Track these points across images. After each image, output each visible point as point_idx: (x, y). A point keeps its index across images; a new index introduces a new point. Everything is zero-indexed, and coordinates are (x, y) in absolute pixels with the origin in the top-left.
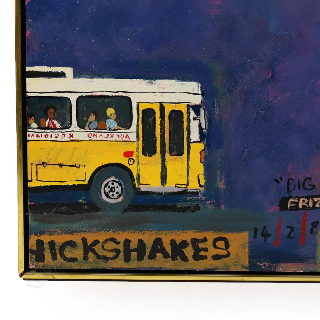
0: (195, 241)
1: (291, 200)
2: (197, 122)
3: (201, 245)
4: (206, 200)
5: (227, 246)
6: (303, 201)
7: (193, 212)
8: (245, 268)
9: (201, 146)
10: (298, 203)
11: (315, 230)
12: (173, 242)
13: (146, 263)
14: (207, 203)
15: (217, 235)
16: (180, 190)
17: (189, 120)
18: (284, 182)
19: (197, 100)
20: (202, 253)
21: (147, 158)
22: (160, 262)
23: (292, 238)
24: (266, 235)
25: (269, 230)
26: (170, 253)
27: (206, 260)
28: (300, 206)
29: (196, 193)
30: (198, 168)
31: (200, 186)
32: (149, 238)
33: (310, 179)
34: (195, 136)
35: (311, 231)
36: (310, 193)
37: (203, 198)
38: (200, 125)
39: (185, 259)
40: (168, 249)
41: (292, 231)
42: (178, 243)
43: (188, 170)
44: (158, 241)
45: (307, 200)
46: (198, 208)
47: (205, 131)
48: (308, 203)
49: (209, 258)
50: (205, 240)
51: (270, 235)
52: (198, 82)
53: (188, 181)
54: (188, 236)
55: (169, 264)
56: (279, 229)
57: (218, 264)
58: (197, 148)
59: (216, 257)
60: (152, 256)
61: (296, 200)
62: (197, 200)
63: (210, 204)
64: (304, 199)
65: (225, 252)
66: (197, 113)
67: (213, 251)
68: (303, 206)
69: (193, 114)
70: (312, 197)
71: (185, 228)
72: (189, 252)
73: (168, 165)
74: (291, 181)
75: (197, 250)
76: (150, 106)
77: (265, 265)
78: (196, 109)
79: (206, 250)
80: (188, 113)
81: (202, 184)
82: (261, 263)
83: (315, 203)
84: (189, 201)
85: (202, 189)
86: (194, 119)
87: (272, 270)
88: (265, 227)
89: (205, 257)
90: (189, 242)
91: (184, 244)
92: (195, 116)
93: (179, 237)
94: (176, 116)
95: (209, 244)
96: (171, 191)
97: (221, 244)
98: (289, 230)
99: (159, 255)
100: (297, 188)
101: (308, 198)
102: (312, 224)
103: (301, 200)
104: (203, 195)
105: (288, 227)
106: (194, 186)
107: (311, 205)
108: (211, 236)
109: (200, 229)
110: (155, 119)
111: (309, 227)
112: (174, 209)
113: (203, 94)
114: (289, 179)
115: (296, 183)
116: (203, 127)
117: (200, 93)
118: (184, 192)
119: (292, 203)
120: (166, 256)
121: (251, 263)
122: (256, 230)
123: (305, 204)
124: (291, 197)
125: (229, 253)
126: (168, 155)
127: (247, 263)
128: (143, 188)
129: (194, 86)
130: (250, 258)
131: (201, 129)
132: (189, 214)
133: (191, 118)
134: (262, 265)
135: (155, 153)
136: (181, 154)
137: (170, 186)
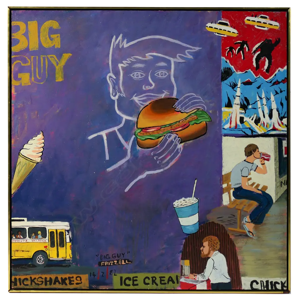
0: (69, 278)
1: (102, 263)
2: (68, 236)
3: (72, 279)
4: (72, 263)
5: (81, 280)
6: (107, 263)
7: (68, 267)
8: (88, 288)
9: (70, 244)
10: (105, 264)
11: (111, 273)
12: (62, 278)
13: (53, 286)
14: (73, 264)
15: (77, 276)
16: (63, 259)
17: (66, 235)
18: (100, 256)
19: (68, 228)
20: (72, 282)
21: (52, 248)
22: (57, 286)
23: (103, 276)
24: (94, 275)
25: (95, 274)
26: (61, 282)
27: (73, 285)
28: (106, 265)
29: (69, 260)
30: (69, 252)
31: (70, 258)
32: (53, 277)
33: (108, 255)
34: (68, 240)
35: (110, 274)
36: (109, 260)
37: (72, 262)
38: (69, 236)
39: (66, 284)
40: (60, 281)
41: (103, 274)
42: (63, 279)
43: (66, 252)
44: (57, 278)
45: (108, 263)
46: (70, 266)
47: (71, 239)
48: (108, 264)
49: (75, 284)
50: (73, 277)
51: (96, 275)
52: (68, 222)
53: (66, 256)
54: (67, 276)
55: (61, 286)
56: (99, 273)
57: (78, 286)
58: (69, 245)
59: (77, 284)
60: (55, 283)
61: (104, 263)
62: (70, 263)
63: (74, 264)
64: (107, 262)
65: (80, 282)
66: (69, 233)
67: (76, 282)
68: (107, 265)
69: (67, 233)
70: (109, 261)
71: (66, 273)
72: (67, 282)
73: (59, 250)
74: (102, 256)
75: (70, 281)
76: (53, 231)
77: (94, 287)
78: (68, 231)
79: (73, 281)
80: (65, 233)
81: (71, 257)
82: (93, 286)
83: (110, 263)
84: (67, 263)
85: (71, 259)
86: (67, 234)
87: (97, 288)
88: (94, 272)
89: (73, 284)
90: (67, 278)
91: (66, 279)
92: (68, 234)
93: (64, 276)
94: (61, 234)
95: (74, 279)
96: (61, 260)
97: (79, 279)
98: (102, 273)
99: (57, 283)
100: (104, 258)
101: (108, 262)
102: (110, 271)
103: (106, 262)
104: (72, 261)
105: (102, 272)
106: (68, 258)
107: (109, 264)
108: (75, 276)
109: (71, 273)
110: (54, 235)
111: (109, 272)
112: (62, 266)
113: (70, 226)
114: (101, 255)
115: (103, 256)
116: (71, 237)
117: (69, 226)
118: (65, 260)
119: (103, 263)
120: (59, 283)
121: (89, 286)
122: (91, 274)
123: (107, 264)
124: (102, 261)
125: (81, 282)
126: (59, 248)
127: (88, 286)
128: (51, 259)
129: (67, 223)
130: (89, 284)
131: (70, 238)
132: (67, 268)
133: (66, 234)
134: (94, 286)
135: (55, 246)
136: (63, 246)
137: (60, 258)
